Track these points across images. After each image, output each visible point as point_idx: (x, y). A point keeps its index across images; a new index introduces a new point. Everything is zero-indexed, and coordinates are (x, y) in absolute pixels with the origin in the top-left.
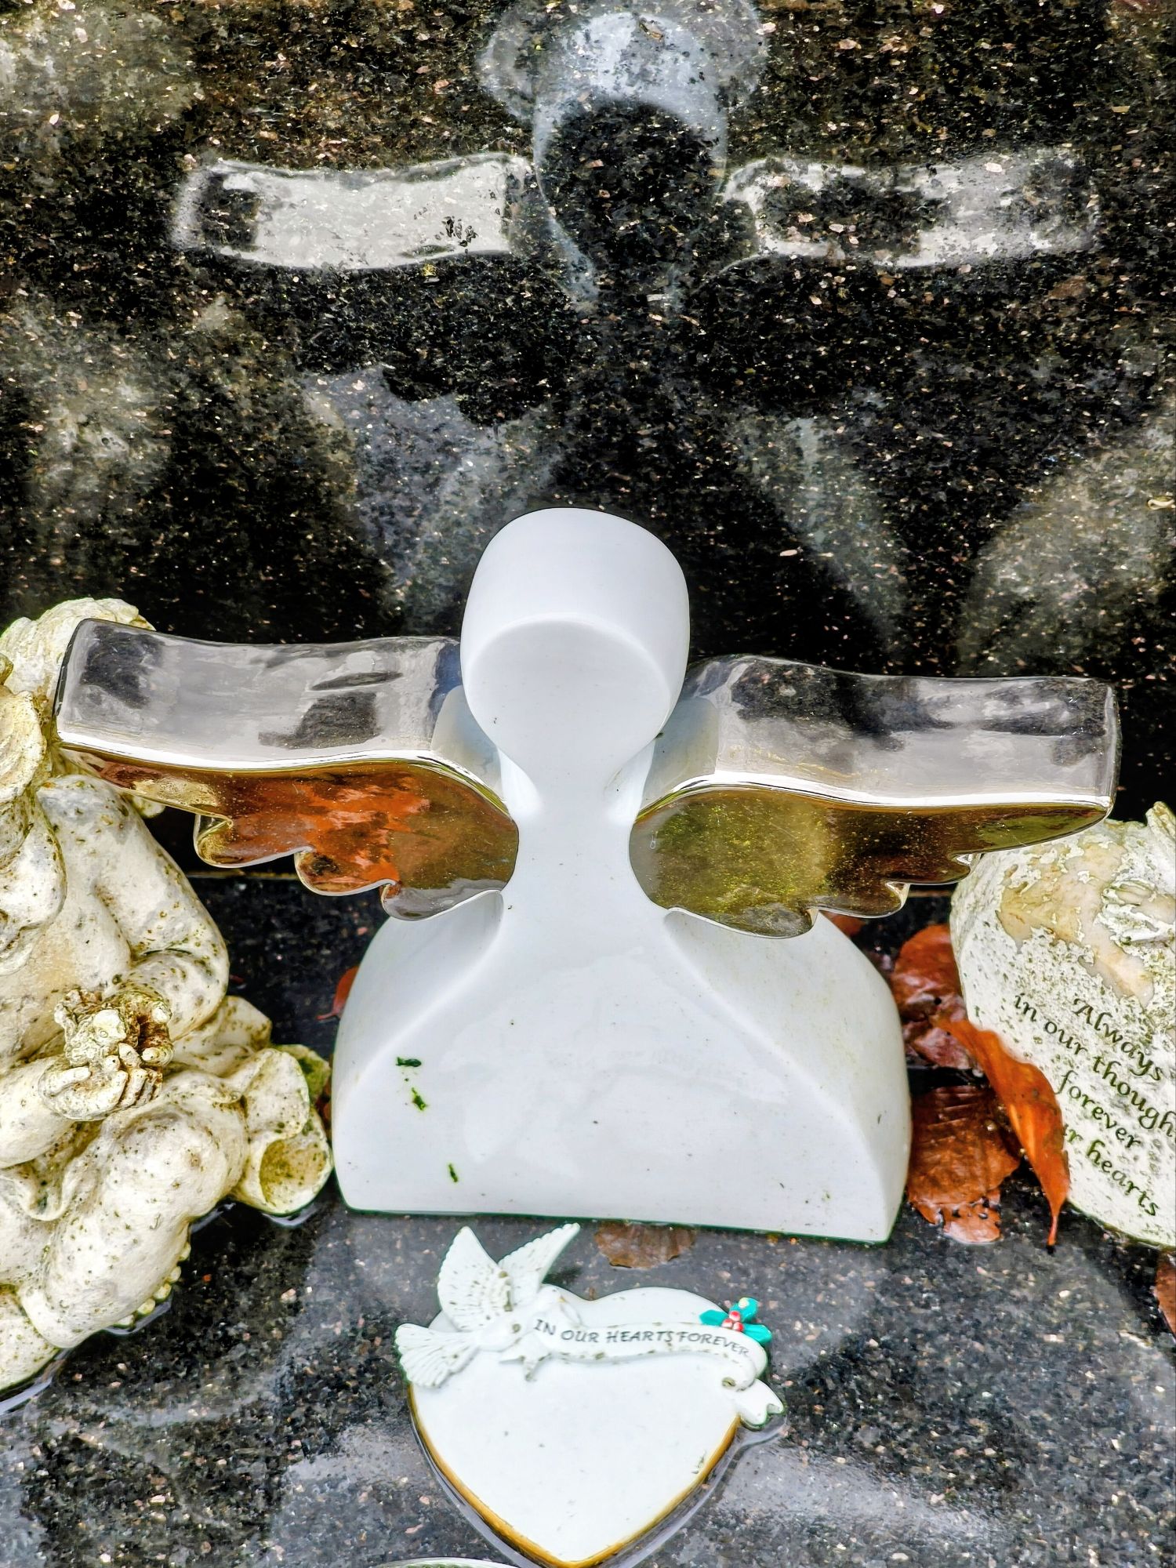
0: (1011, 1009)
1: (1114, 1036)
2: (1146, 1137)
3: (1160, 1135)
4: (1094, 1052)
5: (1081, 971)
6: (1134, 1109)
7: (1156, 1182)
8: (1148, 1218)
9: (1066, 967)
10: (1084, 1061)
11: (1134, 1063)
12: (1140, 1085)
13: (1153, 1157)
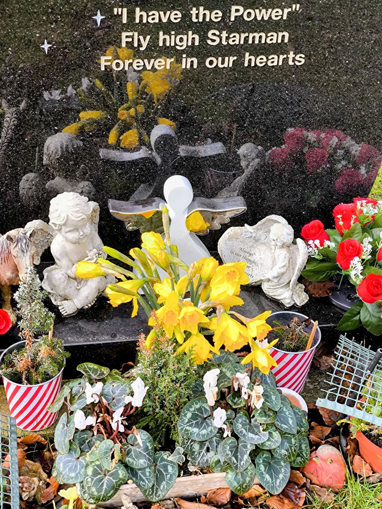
0: (230, 254)
1: (245, 252)
2: (251, 266)
3: (253, 264)
4: (243, 255)
5: (240, 243)
6: (249, 262)
7: (253, 272)
8: (252, 279)
9: (238, 243)
10: (242, 257)
11: (249, 255)
12: (250, 258)
13: (252, 268)
